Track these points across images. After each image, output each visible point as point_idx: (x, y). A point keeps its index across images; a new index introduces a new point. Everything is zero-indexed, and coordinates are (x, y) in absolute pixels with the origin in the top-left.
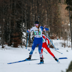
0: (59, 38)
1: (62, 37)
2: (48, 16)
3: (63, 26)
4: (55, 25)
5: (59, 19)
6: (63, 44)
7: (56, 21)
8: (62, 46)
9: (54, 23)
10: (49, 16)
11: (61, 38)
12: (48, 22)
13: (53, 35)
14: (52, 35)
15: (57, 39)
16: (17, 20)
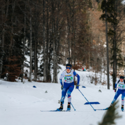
0: (87, 68)
1: (92, 66)
2: (69, 29)
3: (94, 47)
4: (81, 46)
5: (88, 35)
6: (93, 78)
7: (83, 39)
8: (92, 83)
9: (79, 42)
10: (71, 29)
11: (91, 68)
12: (68, 39)
13: (77, 63)
14: (75, 62)
15: (83, 70)
16: (16, 34)
